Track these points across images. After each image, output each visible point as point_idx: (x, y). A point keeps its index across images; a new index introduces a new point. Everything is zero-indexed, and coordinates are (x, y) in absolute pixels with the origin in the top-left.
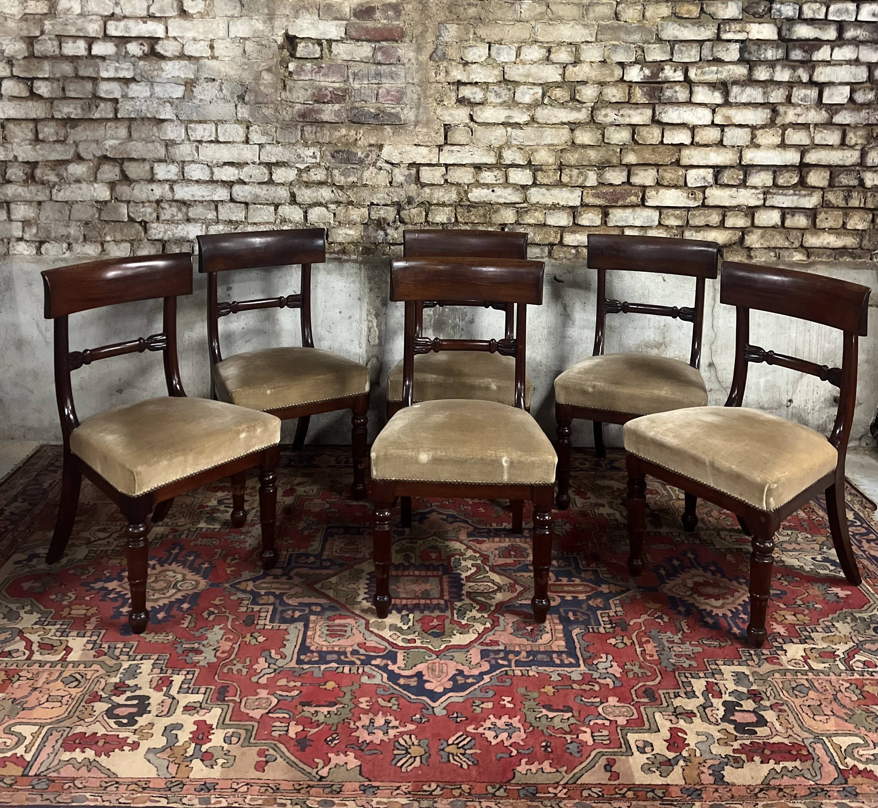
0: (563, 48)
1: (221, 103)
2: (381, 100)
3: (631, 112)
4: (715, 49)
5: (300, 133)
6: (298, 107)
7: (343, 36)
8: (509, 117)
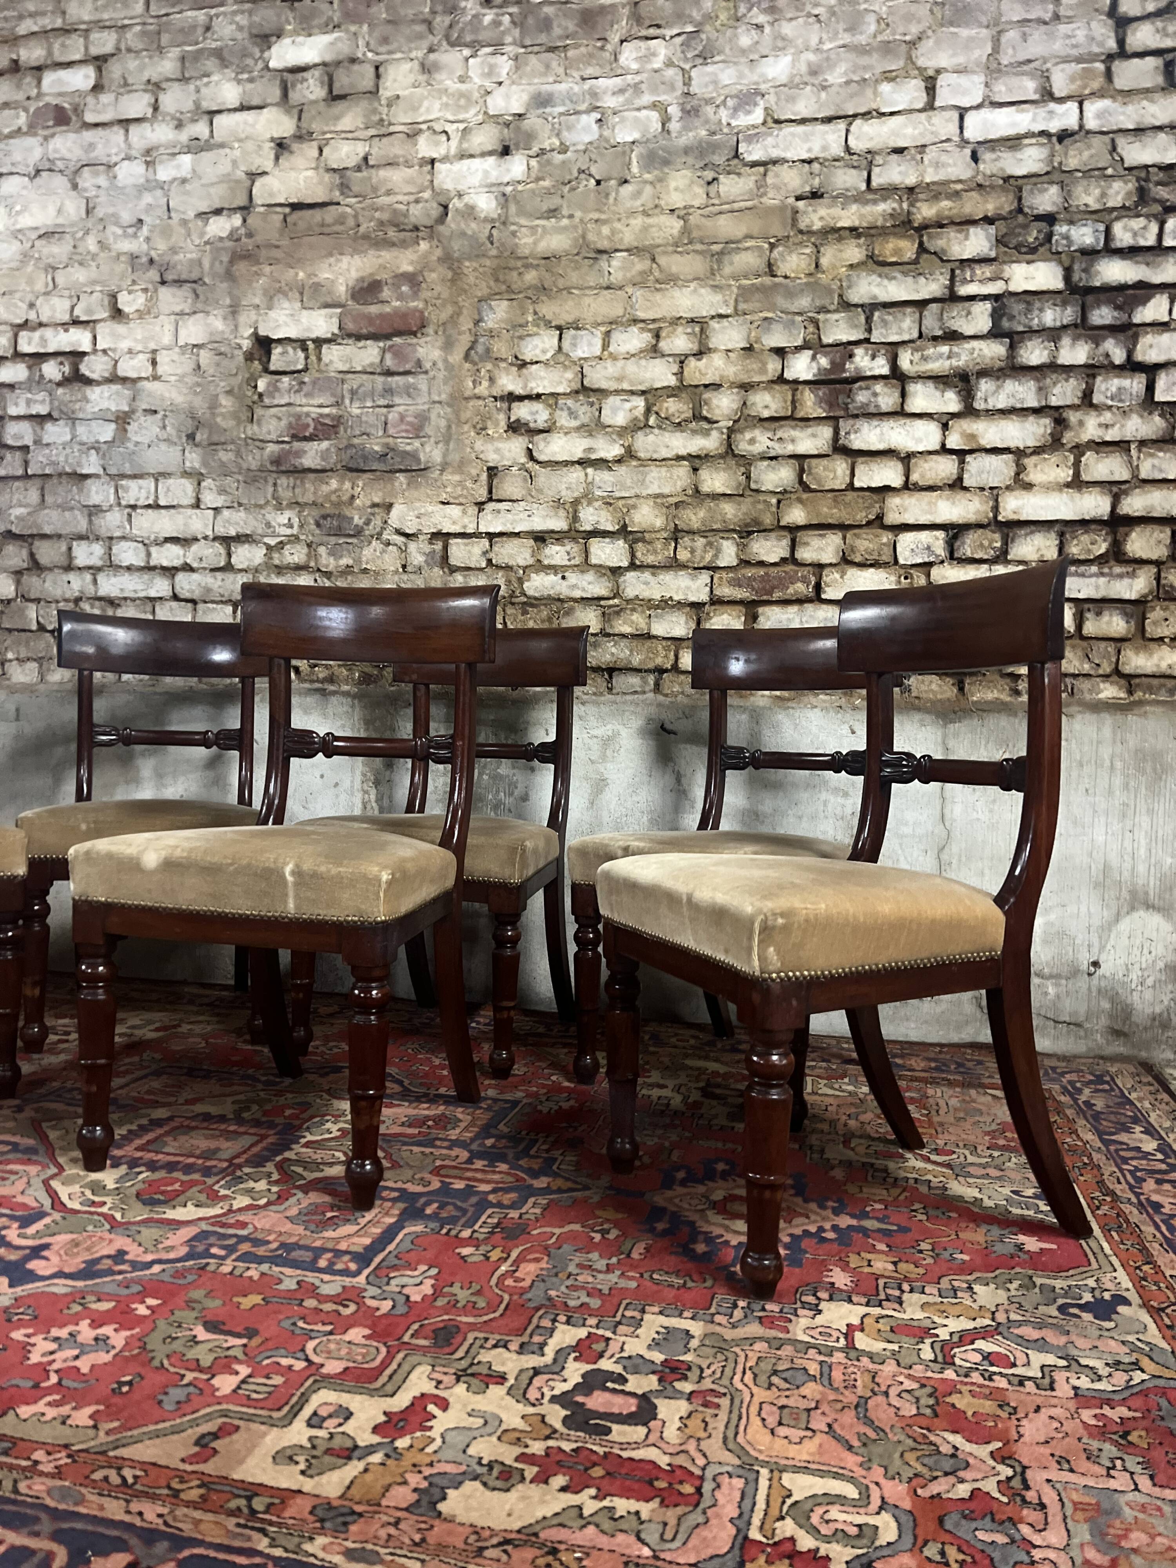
0: (680, 329)
1: (163, 446)
2: (391, 431)
3: (796, 433)
4: (945, 315)
5: (270, 489)
6: (271, 448)
7: (336, 331)
8: (590, 450)
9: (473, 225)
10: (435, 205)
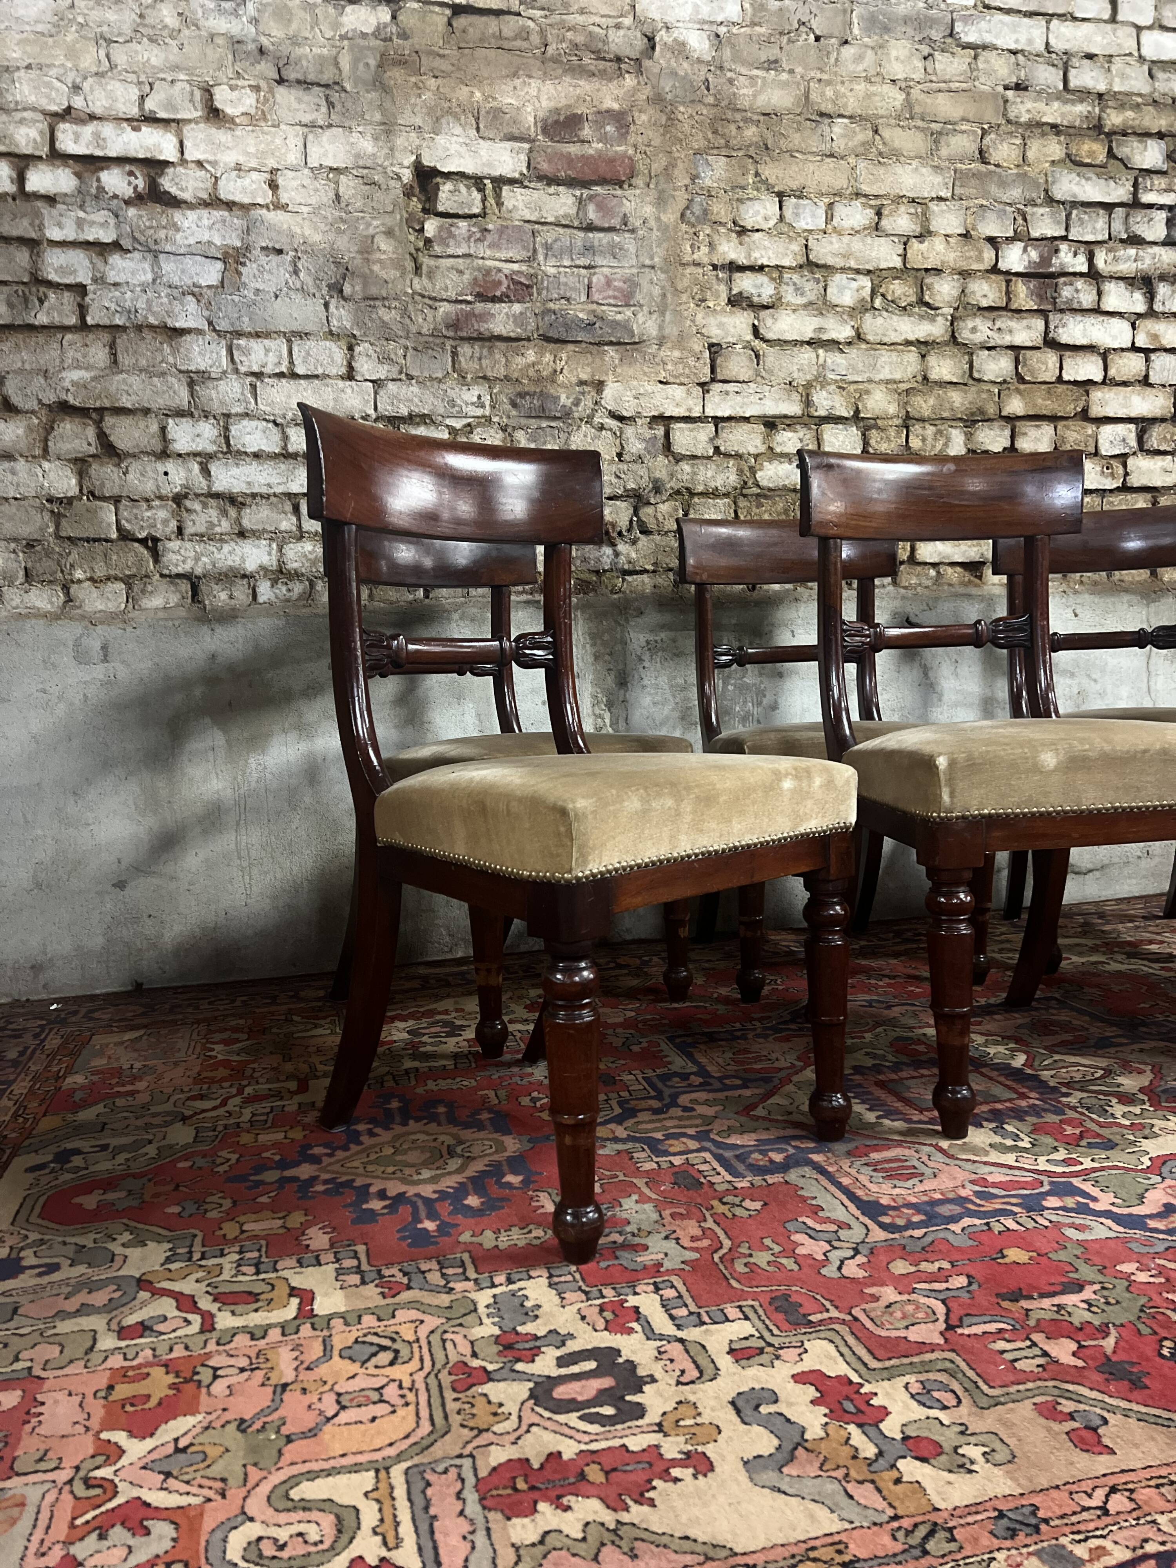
0: (902, 208)
1: (298, 297)
2: (596, 297)
3: (1013, 325)
4: (1131, 220)
5: (449, 359)
6: (444, 308)
7: (523, 171)
8: (820, 329)
9: (685, 65)
10: (639, 35)
